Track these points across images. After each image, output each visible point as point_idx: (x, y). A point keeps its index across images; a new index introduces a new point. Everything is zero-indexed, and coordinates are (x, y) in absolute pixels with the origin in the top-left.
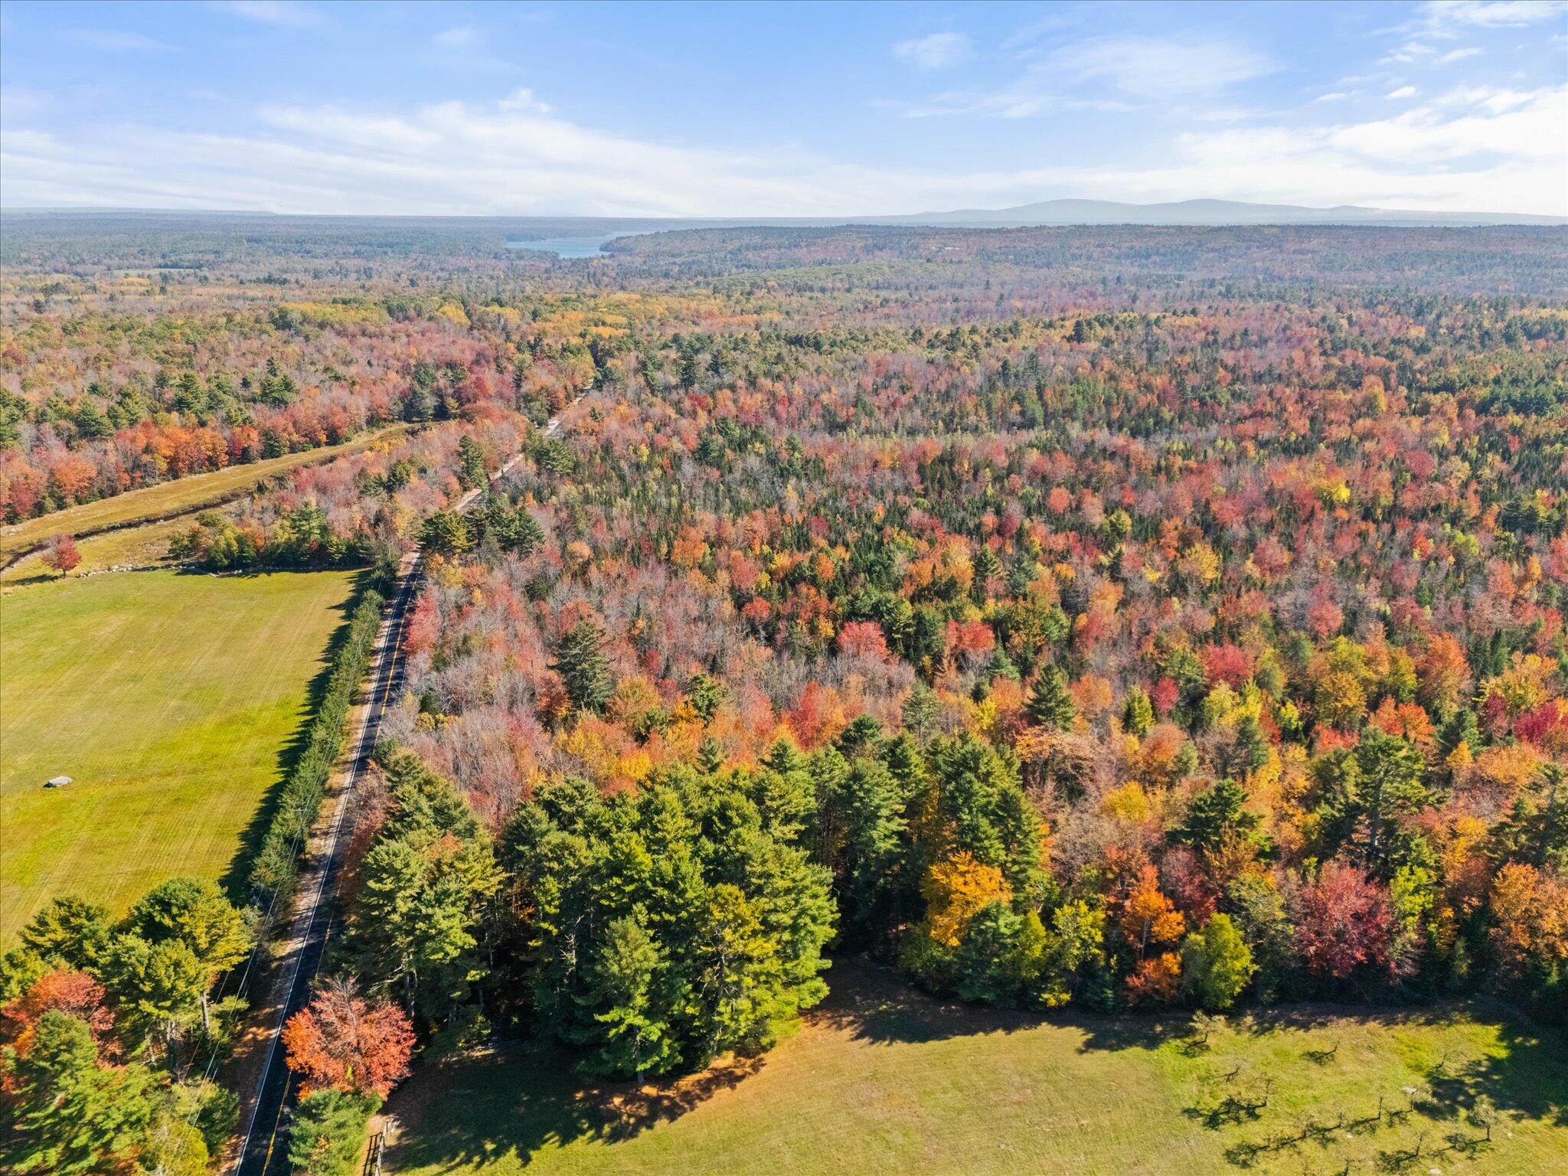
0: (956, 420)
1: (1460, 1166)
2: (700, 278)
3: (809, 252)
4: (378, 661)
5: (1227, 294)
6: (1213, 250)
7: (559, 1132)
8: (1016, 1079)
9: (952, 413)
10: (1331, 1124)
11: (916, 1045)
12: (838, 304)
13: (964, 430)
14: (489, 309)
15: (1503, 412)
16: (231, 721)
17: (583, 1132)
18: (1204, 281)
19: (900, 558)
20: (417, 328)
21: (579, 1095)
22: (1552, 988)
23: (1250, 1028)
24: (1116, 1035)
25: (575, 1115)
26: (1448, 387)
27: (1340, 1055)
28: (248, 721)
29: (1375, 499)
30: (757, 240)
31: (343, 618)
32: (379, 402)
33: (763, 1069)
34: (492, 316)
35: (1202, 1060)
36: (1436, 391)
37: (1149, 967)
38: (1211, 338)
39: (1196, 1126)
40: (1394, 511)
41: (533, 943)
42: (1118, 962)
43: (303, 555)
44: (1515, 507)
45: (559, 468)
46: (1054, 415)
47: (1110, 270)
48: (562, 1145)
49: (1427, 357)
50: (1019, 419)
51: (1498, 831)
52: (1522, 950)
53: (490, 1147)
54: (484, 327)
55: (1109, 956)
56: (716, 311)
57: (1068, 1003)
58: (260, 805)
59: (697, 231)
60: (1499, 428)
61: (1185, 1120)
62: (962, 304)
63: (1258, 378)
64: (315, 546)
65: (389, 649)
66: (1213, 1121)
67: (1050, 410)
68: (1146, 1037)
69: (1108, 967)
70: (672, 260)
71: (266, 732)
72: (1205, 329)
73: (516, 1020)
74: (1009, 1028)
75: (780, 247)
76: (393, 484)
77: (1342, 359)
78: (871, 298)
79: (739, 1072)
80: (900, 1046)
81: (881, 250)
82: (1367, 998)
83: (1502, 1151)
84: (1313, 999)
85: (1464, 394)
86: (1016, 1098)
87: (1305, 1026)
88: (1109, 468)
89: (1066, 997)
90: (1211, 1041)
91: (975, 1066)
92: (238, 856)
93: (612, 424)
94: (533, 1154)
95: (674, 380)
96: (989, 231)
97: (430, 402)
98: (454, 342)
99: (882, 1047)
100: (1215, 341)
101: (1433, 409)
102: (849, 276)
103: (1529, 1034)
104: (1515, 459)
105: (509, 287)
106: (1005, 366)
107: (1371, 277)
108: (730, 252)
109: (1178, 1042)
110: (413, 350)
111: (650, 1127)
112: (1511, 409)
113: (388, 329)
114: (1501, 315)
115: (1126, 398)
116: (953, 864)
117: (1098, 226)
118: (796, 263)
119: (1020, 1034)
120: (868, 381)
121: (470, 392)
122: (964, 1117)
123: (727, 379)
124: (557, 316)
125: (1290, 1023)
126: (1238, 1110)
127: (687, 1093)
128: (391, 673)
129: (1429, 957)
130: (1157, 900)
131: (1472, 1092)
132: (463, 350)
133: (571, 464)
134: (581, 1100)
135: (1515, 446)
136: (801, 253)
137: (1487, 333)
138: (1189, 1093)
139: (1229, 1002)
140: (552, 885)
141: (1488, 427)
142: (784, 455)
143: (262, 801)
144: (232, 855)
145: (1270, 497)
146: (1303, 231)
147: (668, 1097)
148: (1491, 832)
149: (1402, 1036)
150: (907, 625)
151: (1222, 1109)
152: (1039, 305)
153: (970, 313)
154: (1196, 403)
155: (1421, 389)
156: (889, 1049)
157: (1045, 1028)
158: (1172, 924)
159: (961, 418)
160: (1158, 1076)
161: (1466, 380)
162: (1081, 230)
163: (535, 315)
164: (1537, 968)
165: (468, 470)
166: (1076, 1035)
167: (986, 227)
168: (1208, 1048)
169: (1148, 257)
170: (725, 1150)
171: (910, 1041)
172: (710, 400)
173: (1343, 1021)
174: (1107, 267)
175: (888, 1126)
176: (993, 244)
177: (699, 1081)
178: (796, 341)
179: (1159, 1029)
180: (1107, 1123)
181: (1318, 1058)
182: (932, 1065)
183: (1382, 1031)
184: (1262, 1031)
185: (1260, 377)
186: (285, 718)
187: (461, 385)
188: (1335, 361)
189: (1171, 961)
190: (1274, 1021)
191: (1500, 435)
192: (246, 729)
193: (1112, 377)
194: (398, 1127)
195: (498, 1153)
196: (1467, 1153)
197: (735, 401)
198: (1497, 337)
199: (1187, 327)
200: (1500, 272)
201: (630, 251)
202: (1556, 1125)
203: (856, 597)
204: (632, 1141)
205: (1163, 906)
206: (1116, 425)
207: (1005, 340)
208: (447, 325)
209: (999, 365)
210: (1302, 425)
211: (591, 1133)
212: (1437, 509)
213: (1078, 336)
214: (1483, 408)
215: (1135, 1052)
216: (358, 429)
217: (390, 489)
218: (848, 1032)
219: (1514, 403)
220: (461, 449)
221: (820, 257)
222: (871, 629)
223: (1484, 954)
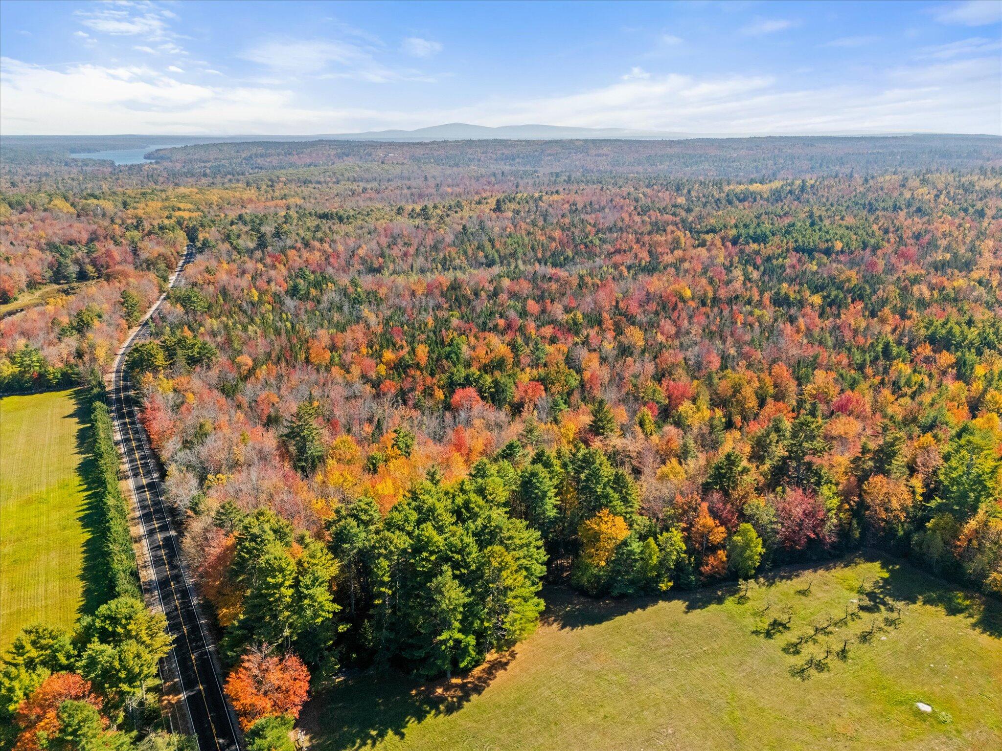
0: (448, 263)
1: (893, 633)
2: (229, 177)
3: (299, 158)
4: (122, 449)
5: (569, 181)
6: (550, 155)
7: (413, 715)
8: (659, 633)
9: (445, 258)
10: (825, 626)
11: (597, 626)
12: (335, 192)
13: (455, 269)
14: (88, 202)
15: (747, 243)
16: (29, 502)
17: (429, 713)
18: (551, 173)
19: (464, 348)
20: (36, 217)
21: (414, 692)
22: (901, 537)
23: (764, 584)
24: (700, 600)
25: (418, 704)
26: (712, 230)
27: (812, 589)
28: (41, 501)
29: (705, 294)
30: (261, 150)
31: (78, 423)
32: (34, 271)
33: (517, 656)
34: (92, 207)
35: (748, 605)
36: (707, 232)
37: (711, 560)
38: (574, 208)
39: (761, 638)
40: (716, 300)
41: (376, 602)
42: (695, 560)
43: (26, 382)
44: (778, 293)
45: (199, 308)
46: (505, 257)
47: (494, 167)
48: (419, 722)
49: (693, 214)
50: (484, 261)
51: (855, 460)
52: (884, 520)
53: (374, 733)
54: (87, 215)
55: (690, 557)
56: (254, 198)
57: (672, 587)
58: (83, 556)
59: (215, 145)
60: (747, 252)
61: (754, 636)
62: (414, 190)
63: (610, 230)
64: (35, 376)
65: (127, 441)
66: (768, 635)
67: (502, 254)
68: (715, 598)
69: (690, 563)
70: (203, 165)
71: (60, 507)
72: (568, 202)
73: (354, 656)
74: (644, 607)
75: (279, 155)
76: (81, 327)
77: (650, 217)
78: (354, 187)
79: (504, 660)
80: (587, 628)
81: (347, 156)
82: (814, 558)
83: (907, 622)
84: (789, 564)
85: (722, 233)
86: (664, 643)
87: (789, 578)
88: (554, 286)
89: (671, 584)
90: (749, 594)
91: (635, 631)
92: (85, 592)
93: (223, 277)
94: (404, 730)
95: (252, 245)
96: (414, 144)
97: (73, 269)
98: (70, 226)
99: (578, 631)
100: (576, 209)
101: (708, 243)
102: (334, 173)
103: (894, 564)
104: (762, 268)
105: (89, 186)
106: (464, 228)
107: (640, 169)
108: (245, 159)
109: (732, 598)
110: (42, 233)
111: (468, 701)
112: (751, 241)
113: (14, 219)
114: (720, 190)
115: (543, 245)
116: (600, 517)
117: (479, 141)
118: (291, 165)
119: (650, 609)
120: (384, 241)
121: (103, 260)
122: (643, 659)
123: (289, 242)
124: (142, 205)
125: (782, 578)
126: (778, 626)
127: (479, 678)
128: (137, 456)
129: (843, 531)
130: (710, 521)
131: (881, 596)
132: (80, 231)
133: (206, 305)
134: (416, 695)
135: (759, 261)
136: (294, 158)
137: (718, 199)
138: (751, 623)
139: (753, 572)
140: (385, 563)
141: (742, 252)
142: (351, 290)
143: (83, 552)
144: (80, 591)
145: (649, 297)
146: (597, 143)
147: (470, 682)
148: (852, 462)
149: (836, 575)
150: (490, 388)
151: (770, 628)
152: (461, 190)
153: (421, 196)
154: (583, 246)
155: (698, 232)
156: (583, 631)
157: (661, 604)
158: (719, 534)
159: (451, 261)
160: (731, 617)
161: (721, 226)
162: (470, 143)
163: (125, 205)
164: (891, 529)
165: (129, 314)
166: (679, 605)
167: (411, 141)
168: (748, 598)
169: (514, 159)
170: (520, 704)
171: (593, 624)
172: (283, 257)
173: (806, 572)
174: (492, 166)
175: (604, 672)
176: (419, 152)
177: (484, 670)
178: (324, 216)
179: (720, 593)
180: (716, 647)
181: (803, 593)
182: (611, 635)
183: (826, 574)
184: (770, 585)
185: (611, 229)
186: (70, 495)
187: (94, 256)
188: (646, 218)
189: (722, 554)
190: (774, 578)
191: (748, 255)
192: (44, 507)
193: (529, 234)
194: (305, 735)
195: (382, 735)
196: (893, 626)
197: (300, 257)
198: (724, 202)
199: (557, 201)
200: (706, 165)
201: (169, 159)
202: (924, 604)
203: (452, 374)
204: (461, 711)
205: (714, 525)
206: (543, 262)
207: (456, 212)
208: (61, 215)
209: (460, 228)
210: (644, 255)
211: (433, 712)
212: (737, 297)
213: (498, 208)
214: (735, 242)
215: (713, 607)
216: (21, 291)
217: (80, 330)
218: (555, 626)
219: (751, 238)
220: (122, 300)
221: (308, 161)
222: (472, 391)
223: (865, 526)
